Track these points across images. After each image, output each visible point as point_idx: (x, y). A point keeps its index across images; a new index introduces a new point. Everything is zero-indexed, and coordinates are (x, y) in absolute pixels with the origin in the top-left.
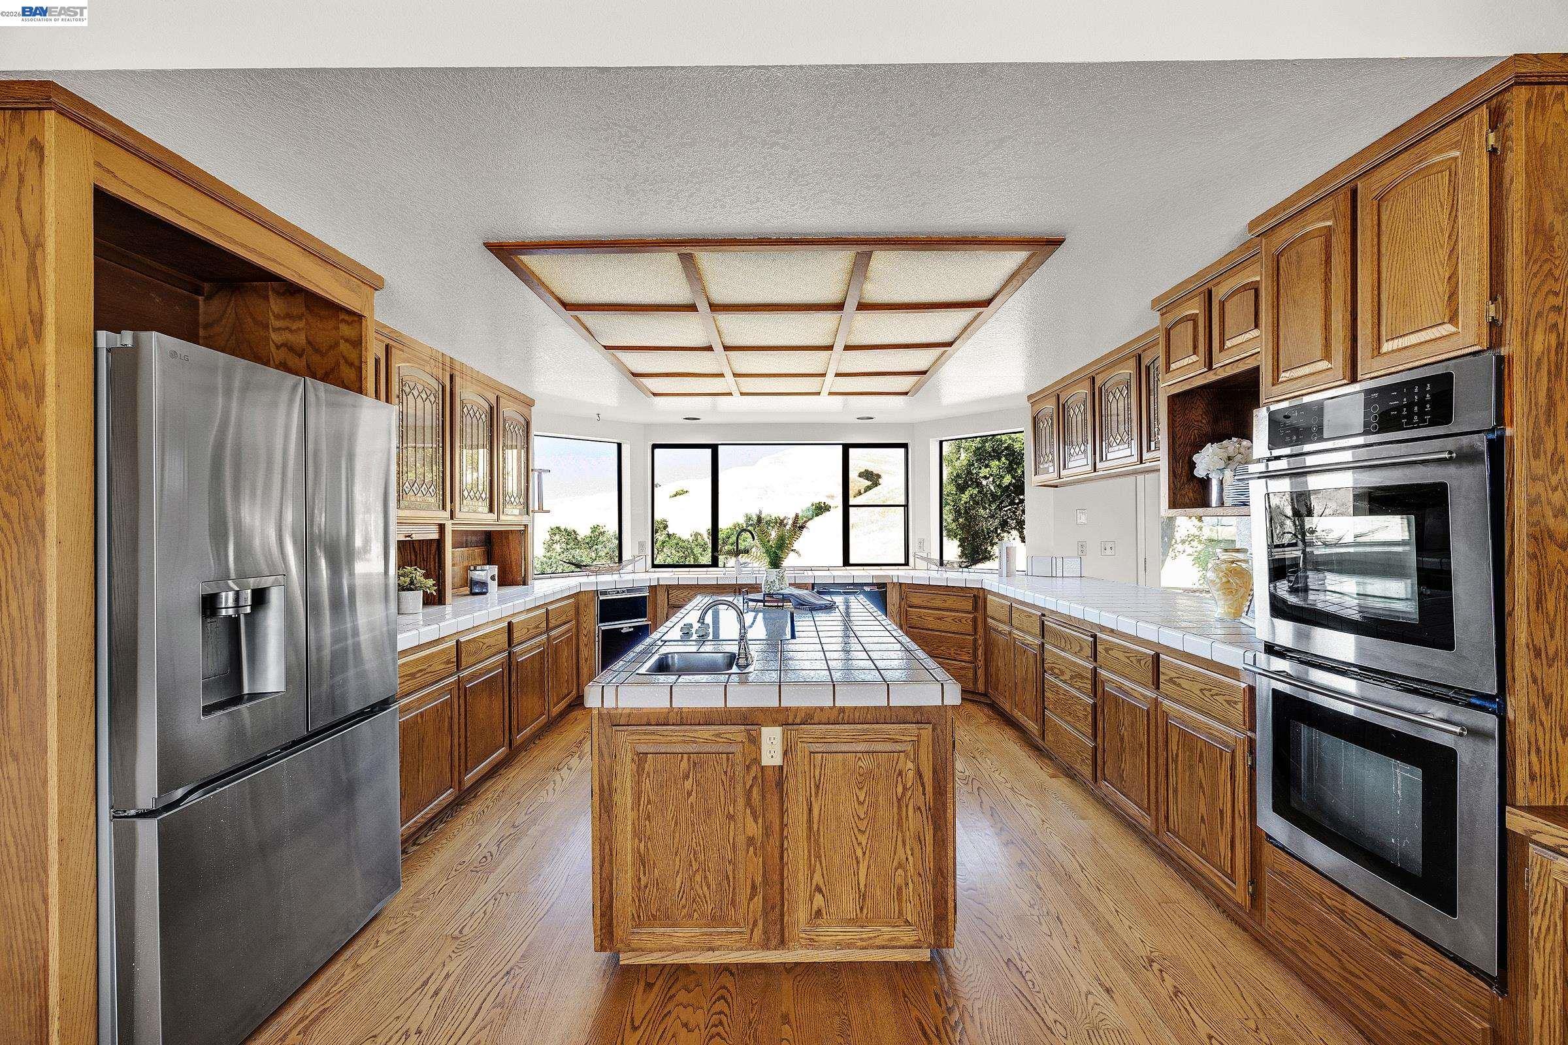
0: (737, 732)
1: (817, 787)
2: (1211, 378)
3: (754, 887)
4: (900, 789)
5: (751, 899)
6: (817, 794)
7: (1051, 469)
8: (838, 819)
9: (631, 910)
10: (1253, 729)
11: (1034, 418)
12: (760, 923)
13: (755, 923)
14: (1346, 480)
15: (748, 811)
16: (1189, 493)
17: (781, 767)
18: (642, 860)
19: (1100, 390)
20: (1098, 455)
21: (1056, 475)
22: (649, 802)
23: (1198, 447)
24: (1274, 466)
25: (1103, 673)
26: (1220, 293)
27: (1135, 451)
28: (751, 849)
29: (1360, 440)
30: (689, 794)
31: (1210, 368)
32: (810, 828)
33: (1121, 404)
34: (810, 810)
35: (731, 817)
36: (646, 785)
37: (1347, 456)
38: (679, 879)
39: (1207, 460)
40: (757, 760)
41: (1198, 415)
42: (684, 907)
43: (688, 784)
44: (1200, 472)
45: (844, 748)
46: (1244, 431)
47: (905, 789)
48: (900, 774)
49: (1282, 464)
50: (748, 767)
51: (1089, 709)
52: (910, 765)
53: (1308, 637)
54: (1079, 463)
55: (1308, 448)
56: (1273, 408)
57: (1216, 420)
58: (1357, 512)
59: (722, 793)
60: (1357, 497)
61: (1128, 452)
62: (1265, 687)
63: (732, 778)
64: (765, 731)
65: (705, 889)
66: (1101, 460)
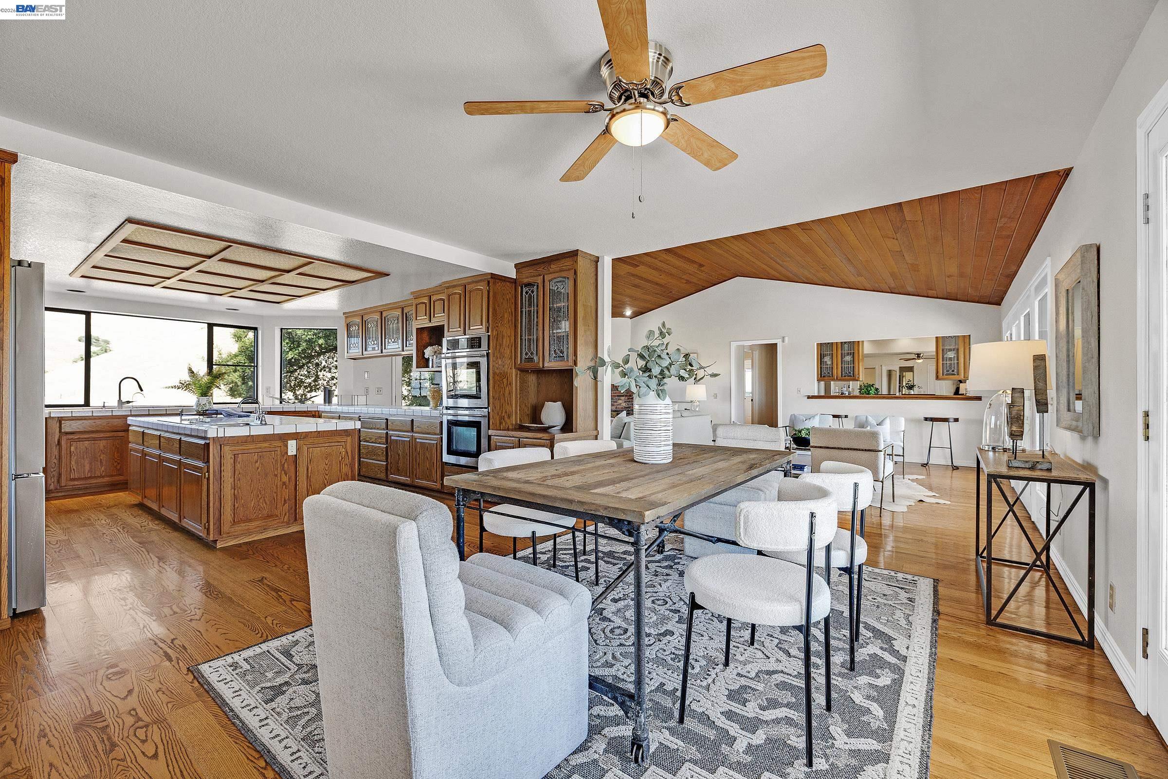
0: (278, 443)
1: (310, 461)
2: (430, 325)
3: (285, 500)
4: (340, 458)
5: (284, 505)
6: (310, 463)
7: (377, 348)
8: (318, 471)
9: (230, 518)
10: (442, 434)
11: (347, 324)
12: (287, 514)
13: (285, 514)
14: (465, 360)
15: (283, 472)
16: (422, 363)
17: (296, 455)
18: (235, 497)
19: (385, 318)
20: (383, 346)
21: (379, 351)
22: (239, 474)
23: (426, 347)
24: (447, 355)
25: (391, 432)
26: (433, 298)
27: (400, 346)
28: (284, 486)
29: (468, 350)
30: (258, 468)
31: (430, 322)
32: (308, 476)
33: (395, 325)
34: (308, 469)
35: (276, 475)
36: (238, 466)
37: (465, 354)
38: (253, 503)
39: (428, 352)
40: (287, 453)
41: (425, 336)
42: (255, 513)
43: (257, 465)
44: (426, 356)
45: (320, 445)
46: (440, 344)
47: (342, 458)
48: (340, 453)
49: (449, 355)
50: (283, 456)
51: (384, 450)
52: (343, 450)
53: (457, 403)
54: (373, 349)
55: (456, 351)
56: (448, 339)
57: (430, 338)
58: (467, 368)
59: (272, 466)
60: (468, 364)
61: (397, 346)
62: (445, 419)
63: (276, 460)
64: (289, 442)
65: (264, 504)
66: (385, 349)
